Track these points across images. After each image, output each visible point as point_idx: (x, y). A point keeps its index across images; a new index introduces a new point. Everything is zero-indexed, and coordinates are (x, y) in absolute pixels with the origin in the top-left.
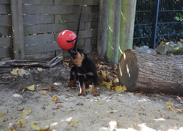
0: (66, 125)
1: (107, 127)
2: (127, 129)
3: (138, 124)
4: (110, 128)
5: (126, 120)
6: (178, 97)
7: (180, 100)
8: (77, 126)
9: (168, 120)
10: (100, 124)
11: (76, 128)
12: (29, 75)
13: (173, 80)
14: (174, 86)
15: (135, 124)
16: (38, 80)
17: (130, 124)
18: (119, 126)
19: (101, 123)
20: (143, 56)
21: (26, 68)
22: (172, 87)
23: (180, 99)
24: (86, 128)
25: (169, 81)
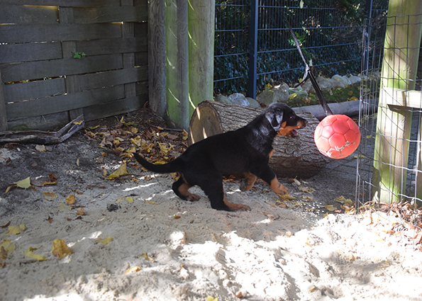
0: (90, 245)
1: (166, 243)
2: (204, 243)
3: (223, 234)
4: (171, 244)
5: (201, 228)
6: (295, 180)
7: (298, 186)
8: (112, 247)
9: (277, 221)
10: (153, 240)
11: (110, 250)
12: (18, 160)
13: (285, 152)
14: (288, 161)
15: (218, 234)
16: (35, 168)
17: (208, 235)
18: (188, 240)
19: (154, 238)
20: (231, 112)
21: (12, 147)
22: (284, 164)
23: (299, 183)
24: (127, 249)
25: (279, 155)
